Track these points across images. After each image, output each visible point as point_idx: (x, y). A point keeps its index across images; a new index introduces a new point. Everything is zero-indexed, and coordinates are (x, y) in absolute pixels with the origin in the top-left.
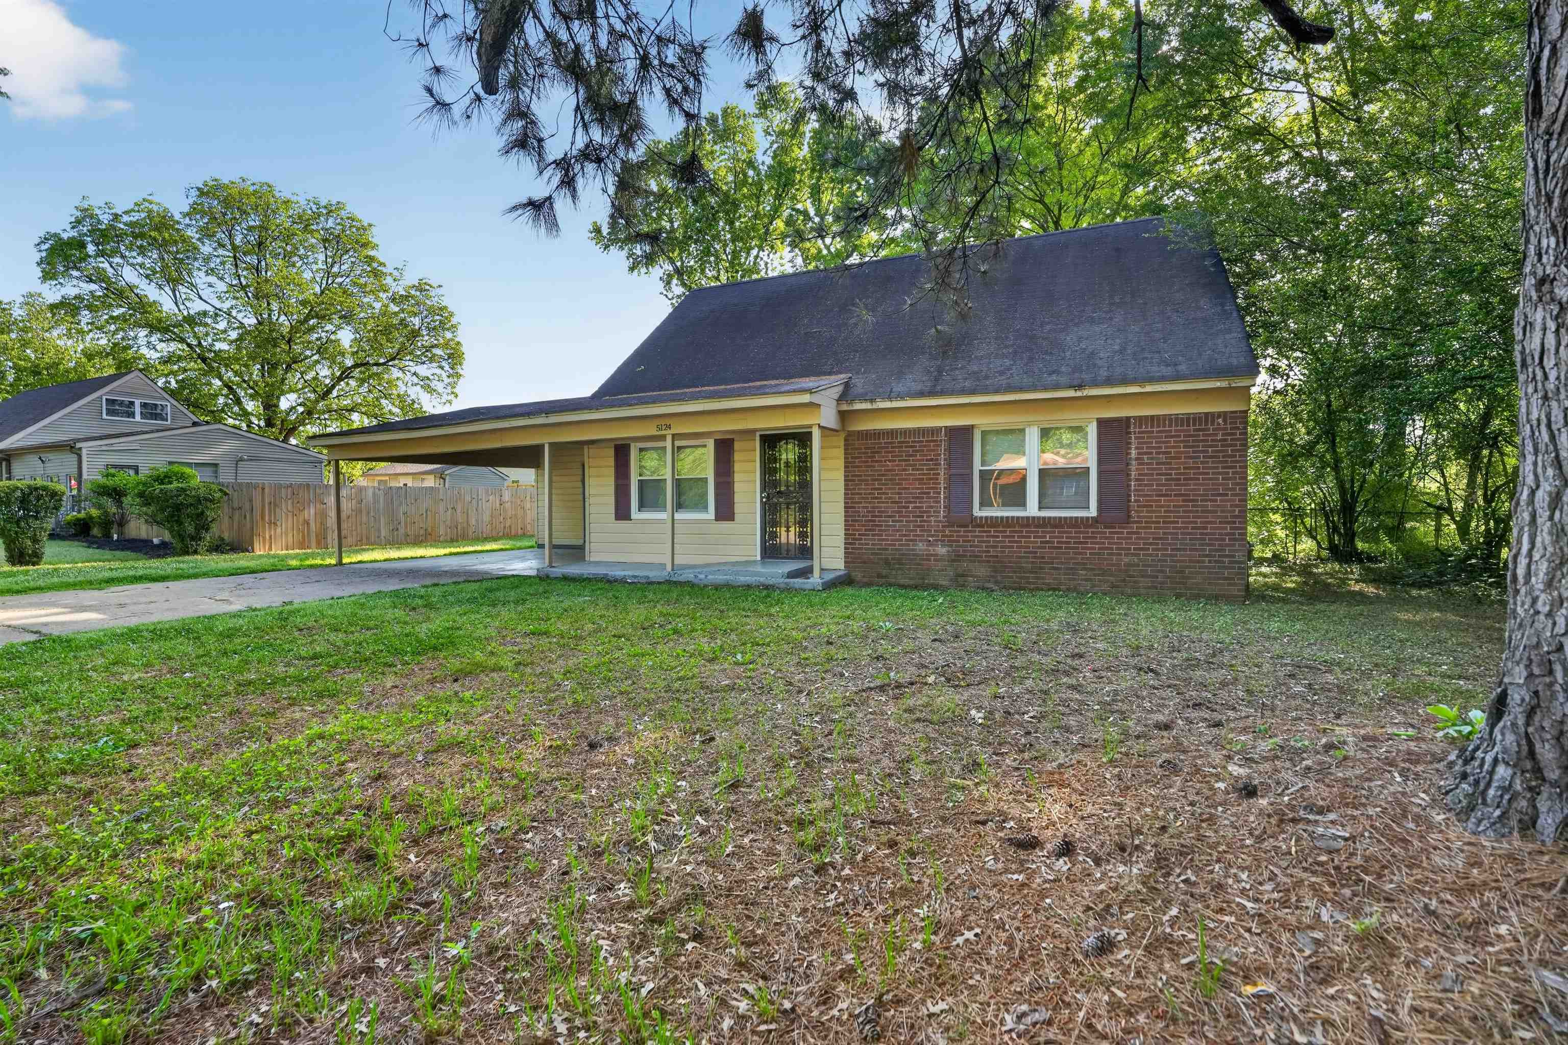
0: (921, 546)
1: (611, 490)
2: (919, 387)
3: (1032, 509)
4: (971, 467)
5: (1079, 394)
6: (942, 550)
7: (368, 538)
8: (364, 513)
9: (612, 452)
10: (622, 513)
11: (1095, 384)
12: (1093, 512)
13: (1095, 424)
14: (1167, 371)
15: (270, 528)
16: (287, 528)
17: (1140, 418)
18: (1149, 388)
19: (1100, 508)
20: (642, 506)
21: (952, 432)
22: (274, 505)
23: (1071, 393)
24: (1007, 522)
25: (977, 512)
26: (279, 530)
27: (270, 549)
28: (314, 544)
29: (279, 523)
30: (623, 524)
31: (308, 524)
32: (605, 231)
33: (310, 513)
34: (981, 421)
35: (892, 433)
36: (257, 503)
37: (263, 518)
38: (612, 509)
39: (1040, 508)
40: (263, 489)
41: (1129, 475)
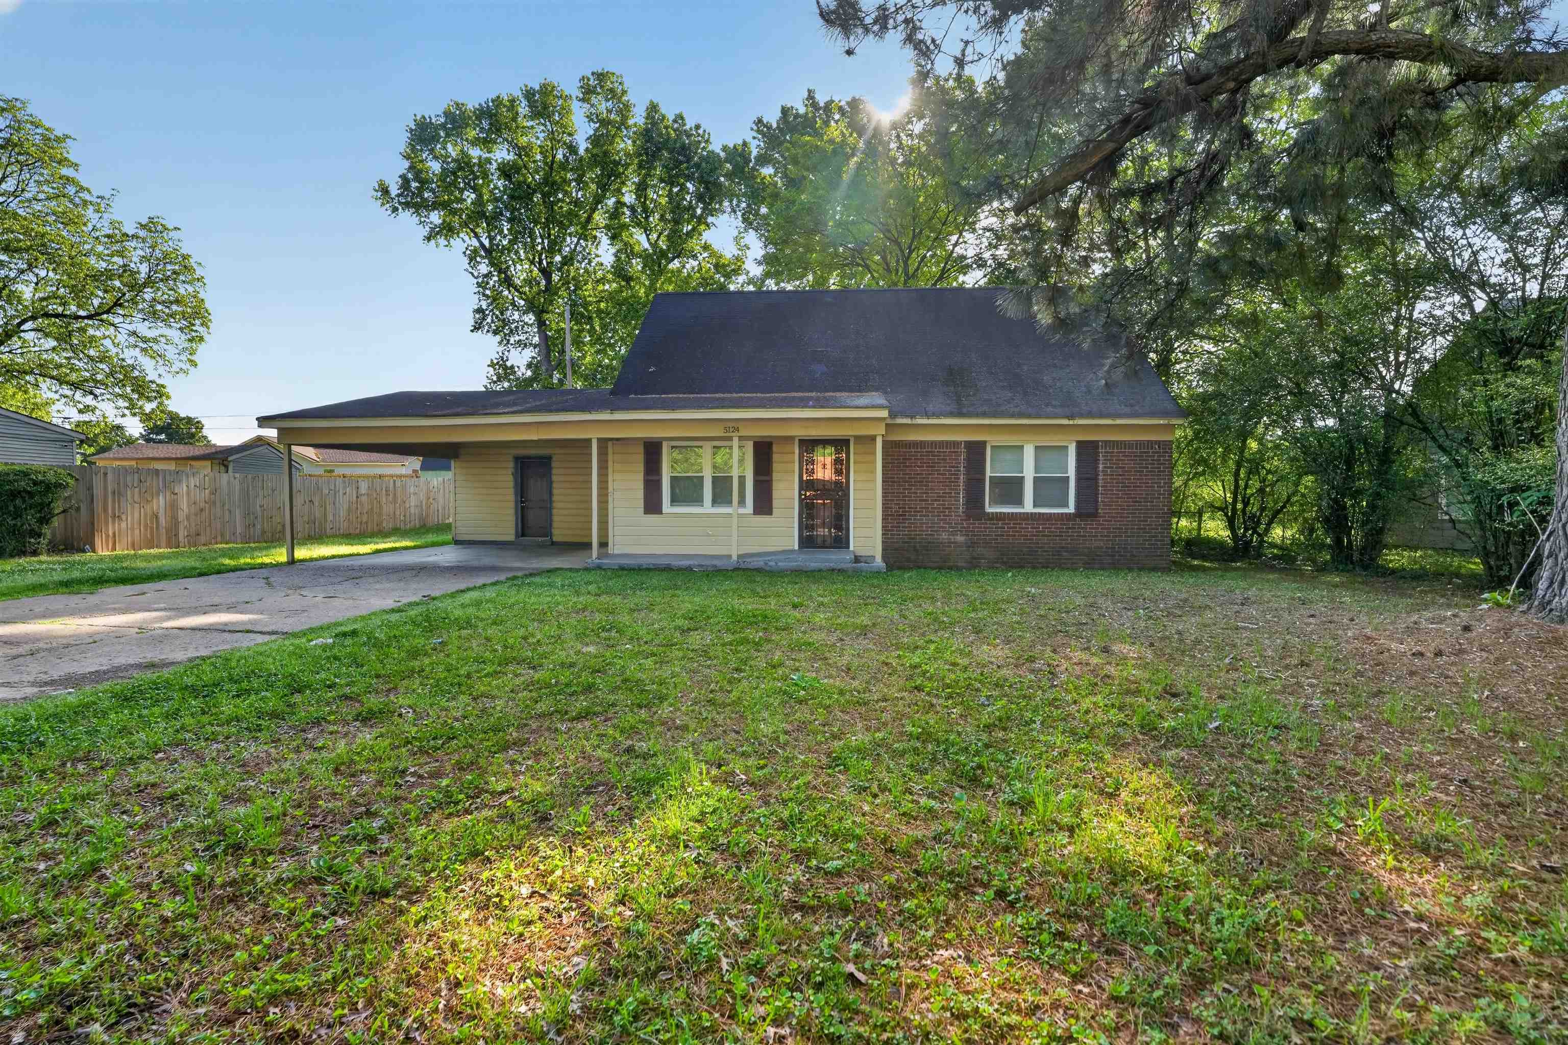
0: (944, 536)
1: (640, 485)
2: (948, 409)
3: (1028, 506)
4: (984, 474)
5: (1071, 422)
6: (960, 539)
7: (222, 535)
8: (218, 504)
9: (641, 449)
10: (652, 505)
11: (1082, 416)
12: (1071, 509)
13: (1074, 444)
14: (1127, 410)
15: (114, 523)
16: (133, 524)
17: (1106, 442)
18: (1119, 422)
19: (1077, 507)
20: (674, 500)
21: (970, 445)
22: (118, 494)
23: (1065, 422)
24: (1013, 516)
25: (989, 509)
26: (124, 525)
27: (114, 549)
28: (163, 543)
29: (124, 517)
30: (653, 518)
31: (157, 517)
32: (394, 191)
33: (160, 503)
34: (992, 440)
35: (922, 444)
36: (98, 491)
37: (105, 510)
38: (641, 503)
39: (1035, 506)
40: (105, 474)
41: (1097, 483)
